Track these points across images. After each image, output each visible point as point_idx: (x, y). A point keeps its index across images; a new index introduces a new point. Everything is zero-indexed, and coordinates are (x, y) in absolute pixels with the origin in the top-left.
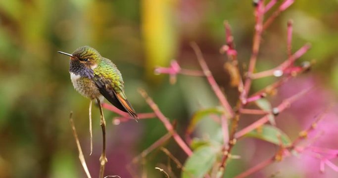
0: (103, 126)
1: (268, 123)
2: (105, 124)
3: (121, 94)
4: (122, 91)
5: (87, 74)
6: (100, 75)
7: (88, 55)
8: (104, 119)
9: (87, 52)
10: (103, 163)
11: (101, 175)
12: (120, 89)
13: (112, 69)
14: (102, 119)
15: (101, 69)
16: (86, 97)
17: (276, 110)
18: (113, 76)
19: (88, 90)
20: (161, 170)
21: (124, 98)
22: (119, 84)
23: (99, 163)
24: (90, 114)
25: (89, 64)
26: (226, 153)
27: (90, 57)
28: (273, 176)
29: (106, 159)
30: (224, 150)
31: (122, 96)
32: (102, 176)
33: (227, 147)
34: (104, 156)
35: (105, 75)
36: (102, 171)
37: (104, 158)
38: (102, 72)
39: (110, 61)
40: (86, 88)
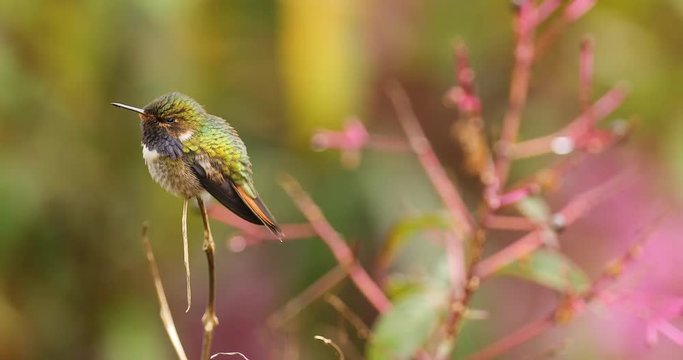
0: (209, 253)
1: (543, 246)
2: (213, 248)
3: (246, 186)
4: (246, 181)
5: (171, 149)
6: (199, 151)
7: (174, 112)
8: (211, 238)
9: (173, 105)
10: (209, 327)
11: (205, 352)
12: (244, 178)
13: (224, 139)
14: (208, 238)
15: (202, 139)
16: (176, 194)
17: (560, 220)
18: (227, 152)
19: (177, 180)
20: (327, 341)
21: (252, 195)
22: (240, 167)
23: (202, 326)
24: (185, 228)
25: (177, 129)
26: (457, 307)
27: (179, 115)
28: (551, 354)
29: (216, 319)
30: (453, 300)
31: (248, 191)
32: (208, 353)
33: (460, 294)
34: (211, 312)
35: (211, 150)
36: (207, 343)
37: (211, 316)
38: (203, 146)
39: (223, 121)
40: (172, 177)
